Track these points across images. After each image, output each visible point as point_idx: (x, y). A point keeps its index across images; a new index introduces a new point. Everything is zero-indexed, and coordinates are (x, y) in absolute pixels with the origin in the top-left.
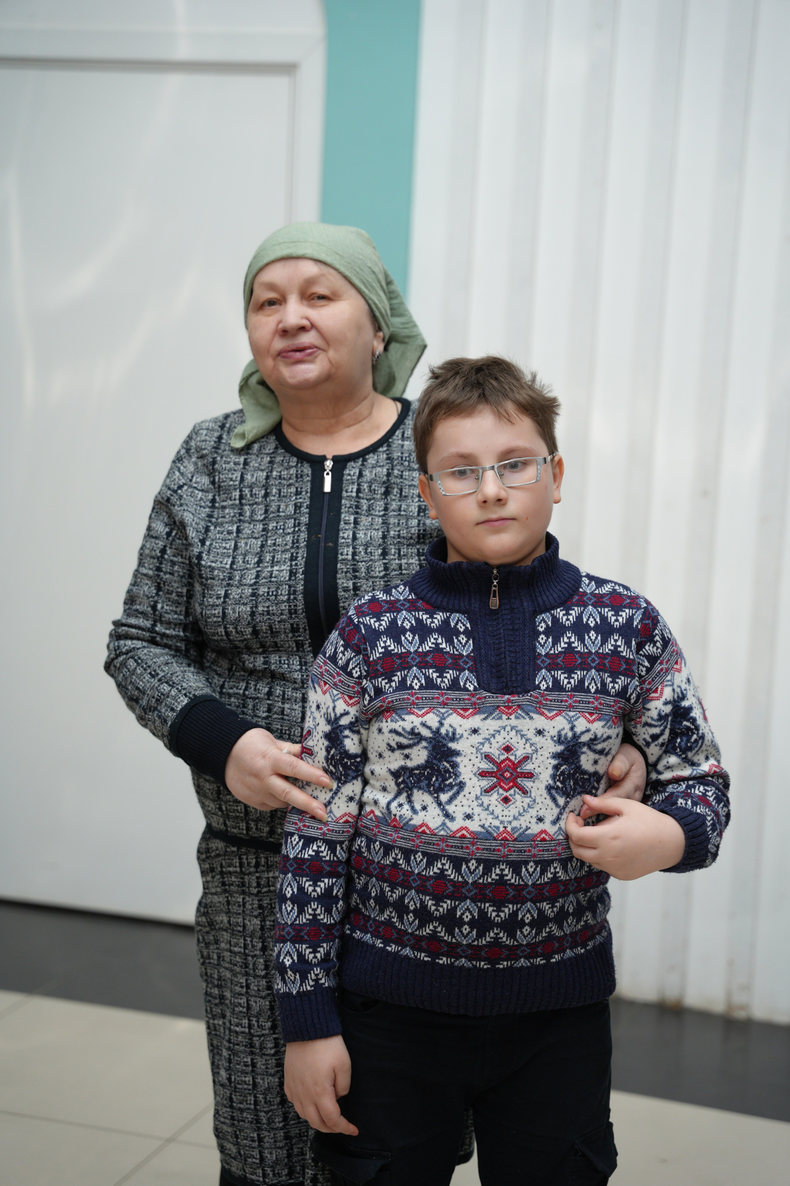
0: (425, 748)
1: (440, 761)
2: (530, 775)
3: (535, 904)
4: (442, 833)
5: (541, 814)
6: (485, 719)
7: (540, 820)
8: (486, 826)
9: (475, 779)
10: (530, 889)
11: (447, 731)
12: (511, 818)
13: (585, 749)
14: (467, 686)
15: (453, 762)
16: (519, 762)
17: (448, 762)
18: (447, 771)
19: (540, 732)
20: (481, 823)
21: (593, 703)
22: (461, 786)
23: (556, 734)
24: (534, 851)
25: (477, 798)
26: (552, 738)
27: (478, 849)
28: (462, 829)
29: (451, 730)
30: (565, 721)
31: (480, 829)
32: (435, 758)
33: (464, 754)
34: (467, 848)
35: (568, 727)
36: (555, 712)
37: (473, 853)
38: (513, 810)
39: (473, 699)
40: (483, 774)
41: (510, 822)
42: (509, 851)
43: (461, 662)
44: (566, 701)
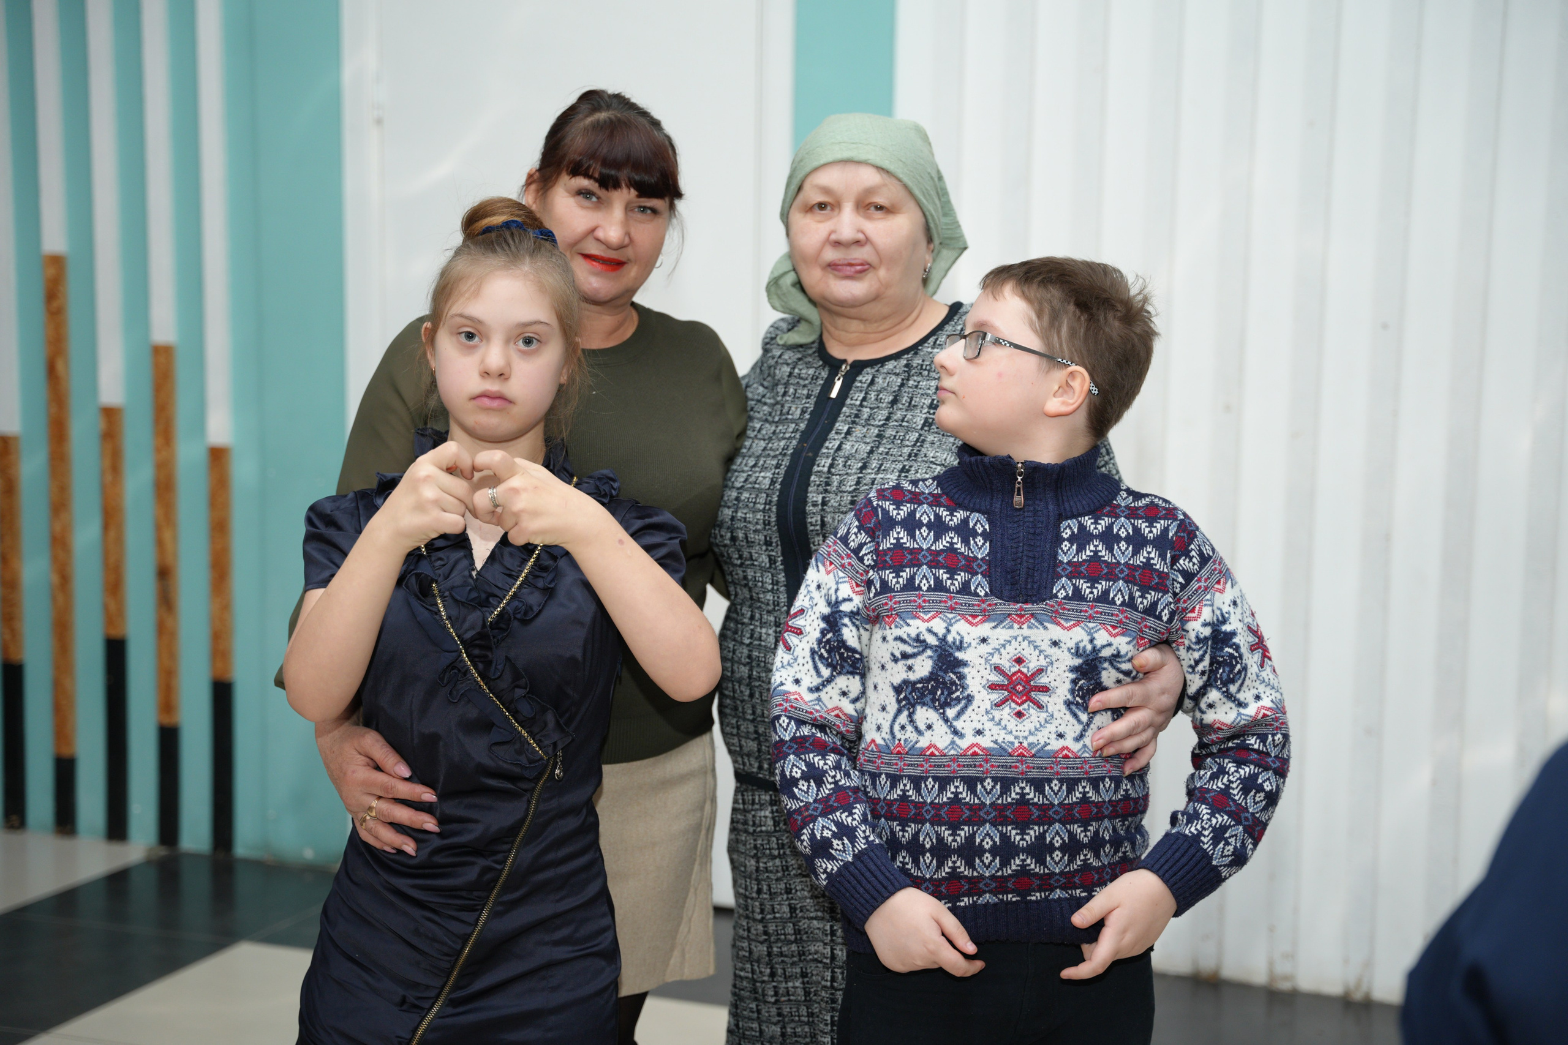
0: (930, 657)
1: (946, 672)
2: (1045, 689)
3: (1064, 826)
4: (952, 752)
5: (1061, 729)
6: (995, 627)
7: (1061, 736)
8: (999, 741)
9: (984, 692)
10: (1057, 808)
11: (954, 638)
12: (1027, 733)
13: (1106, 665)
14: (978, 591)
15: (960, 673)
16: (1033, 675)
17: (955, 673)
18: (953, 683)
19: (1055, 644)
20: (994, 739)
21: (1117, 616)
22: (969, 699)
23: (1074, 646)
24: (1057, 768)
25: (987, 712)
26: (1069, 650)
27: (992, 766)
28: (973, 746)
29: (958, 638)
30: (1083, 632)
31: (992, 745)
32: (940, 668)
33: (972, 664)
34: (981, 766)
35: (1087, 638)
36: (1072, 623)
37: (987, 771)
38: (1027, 725)
39: (984, 606)
40: (993, 687)
41: (1026, 738)
42: (1028, 767)
43: (974, 565)
44: (1086, 611)
